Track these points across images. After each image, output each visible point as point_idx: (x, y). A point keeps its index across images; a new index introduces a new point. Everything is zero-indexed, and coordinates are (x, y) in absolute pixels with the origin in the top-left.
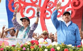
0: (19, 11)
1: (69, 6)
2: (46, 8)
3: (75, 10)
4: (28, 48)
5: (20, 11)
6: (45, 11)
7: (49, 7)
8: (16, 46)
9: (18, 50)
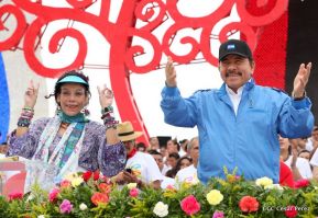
0: (16, 46)
1: (228, 15)
2: (134, 25)
3: (255, 28)
4: (81, 201)
5: (21, 45)
6: (130, 39)
7: (146, 23)
8: (30, 198)
9: (40, 213)
